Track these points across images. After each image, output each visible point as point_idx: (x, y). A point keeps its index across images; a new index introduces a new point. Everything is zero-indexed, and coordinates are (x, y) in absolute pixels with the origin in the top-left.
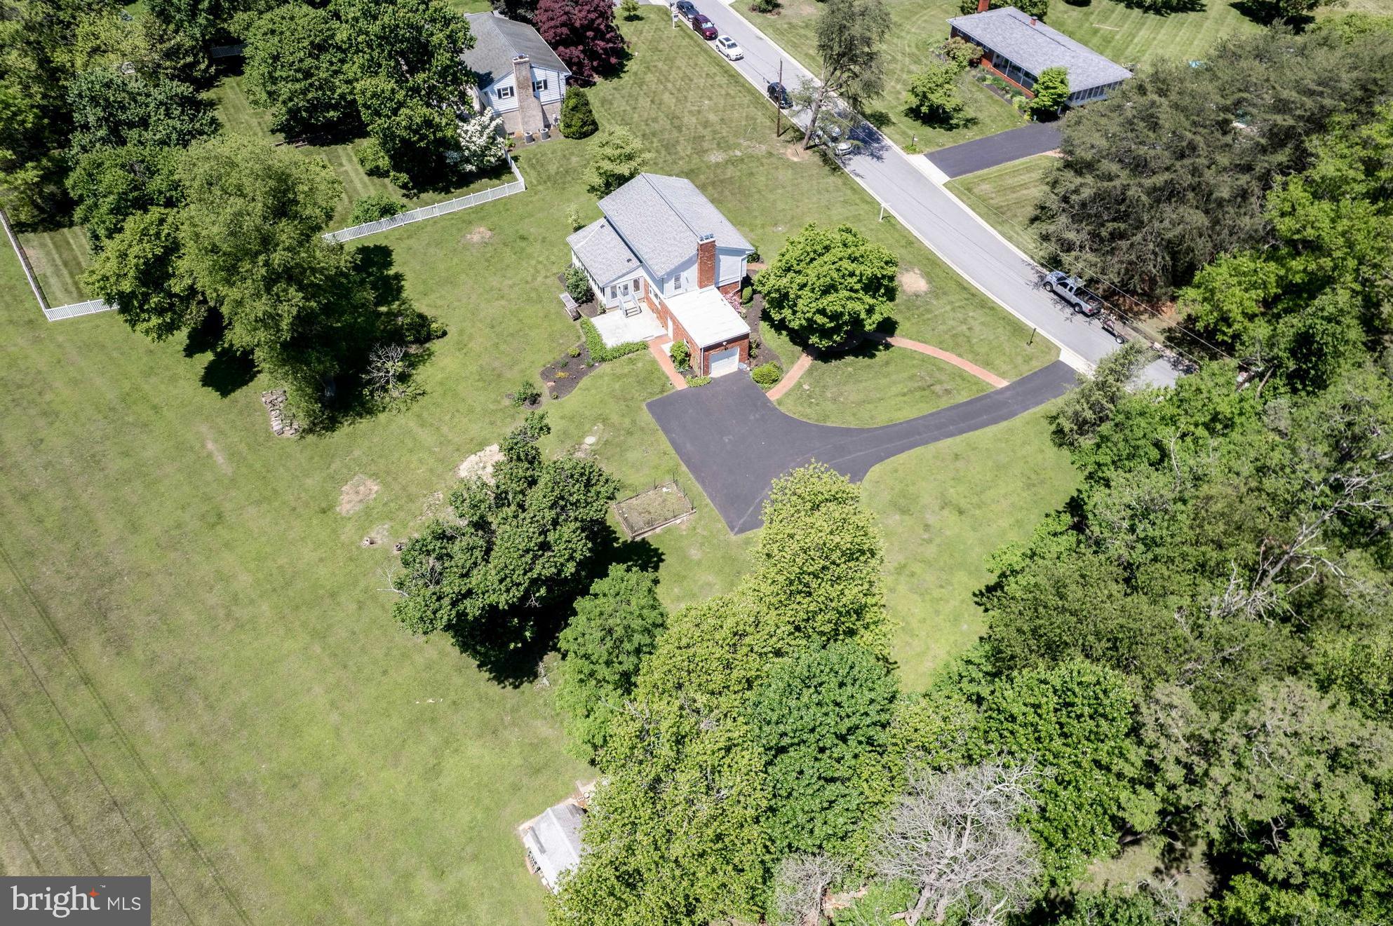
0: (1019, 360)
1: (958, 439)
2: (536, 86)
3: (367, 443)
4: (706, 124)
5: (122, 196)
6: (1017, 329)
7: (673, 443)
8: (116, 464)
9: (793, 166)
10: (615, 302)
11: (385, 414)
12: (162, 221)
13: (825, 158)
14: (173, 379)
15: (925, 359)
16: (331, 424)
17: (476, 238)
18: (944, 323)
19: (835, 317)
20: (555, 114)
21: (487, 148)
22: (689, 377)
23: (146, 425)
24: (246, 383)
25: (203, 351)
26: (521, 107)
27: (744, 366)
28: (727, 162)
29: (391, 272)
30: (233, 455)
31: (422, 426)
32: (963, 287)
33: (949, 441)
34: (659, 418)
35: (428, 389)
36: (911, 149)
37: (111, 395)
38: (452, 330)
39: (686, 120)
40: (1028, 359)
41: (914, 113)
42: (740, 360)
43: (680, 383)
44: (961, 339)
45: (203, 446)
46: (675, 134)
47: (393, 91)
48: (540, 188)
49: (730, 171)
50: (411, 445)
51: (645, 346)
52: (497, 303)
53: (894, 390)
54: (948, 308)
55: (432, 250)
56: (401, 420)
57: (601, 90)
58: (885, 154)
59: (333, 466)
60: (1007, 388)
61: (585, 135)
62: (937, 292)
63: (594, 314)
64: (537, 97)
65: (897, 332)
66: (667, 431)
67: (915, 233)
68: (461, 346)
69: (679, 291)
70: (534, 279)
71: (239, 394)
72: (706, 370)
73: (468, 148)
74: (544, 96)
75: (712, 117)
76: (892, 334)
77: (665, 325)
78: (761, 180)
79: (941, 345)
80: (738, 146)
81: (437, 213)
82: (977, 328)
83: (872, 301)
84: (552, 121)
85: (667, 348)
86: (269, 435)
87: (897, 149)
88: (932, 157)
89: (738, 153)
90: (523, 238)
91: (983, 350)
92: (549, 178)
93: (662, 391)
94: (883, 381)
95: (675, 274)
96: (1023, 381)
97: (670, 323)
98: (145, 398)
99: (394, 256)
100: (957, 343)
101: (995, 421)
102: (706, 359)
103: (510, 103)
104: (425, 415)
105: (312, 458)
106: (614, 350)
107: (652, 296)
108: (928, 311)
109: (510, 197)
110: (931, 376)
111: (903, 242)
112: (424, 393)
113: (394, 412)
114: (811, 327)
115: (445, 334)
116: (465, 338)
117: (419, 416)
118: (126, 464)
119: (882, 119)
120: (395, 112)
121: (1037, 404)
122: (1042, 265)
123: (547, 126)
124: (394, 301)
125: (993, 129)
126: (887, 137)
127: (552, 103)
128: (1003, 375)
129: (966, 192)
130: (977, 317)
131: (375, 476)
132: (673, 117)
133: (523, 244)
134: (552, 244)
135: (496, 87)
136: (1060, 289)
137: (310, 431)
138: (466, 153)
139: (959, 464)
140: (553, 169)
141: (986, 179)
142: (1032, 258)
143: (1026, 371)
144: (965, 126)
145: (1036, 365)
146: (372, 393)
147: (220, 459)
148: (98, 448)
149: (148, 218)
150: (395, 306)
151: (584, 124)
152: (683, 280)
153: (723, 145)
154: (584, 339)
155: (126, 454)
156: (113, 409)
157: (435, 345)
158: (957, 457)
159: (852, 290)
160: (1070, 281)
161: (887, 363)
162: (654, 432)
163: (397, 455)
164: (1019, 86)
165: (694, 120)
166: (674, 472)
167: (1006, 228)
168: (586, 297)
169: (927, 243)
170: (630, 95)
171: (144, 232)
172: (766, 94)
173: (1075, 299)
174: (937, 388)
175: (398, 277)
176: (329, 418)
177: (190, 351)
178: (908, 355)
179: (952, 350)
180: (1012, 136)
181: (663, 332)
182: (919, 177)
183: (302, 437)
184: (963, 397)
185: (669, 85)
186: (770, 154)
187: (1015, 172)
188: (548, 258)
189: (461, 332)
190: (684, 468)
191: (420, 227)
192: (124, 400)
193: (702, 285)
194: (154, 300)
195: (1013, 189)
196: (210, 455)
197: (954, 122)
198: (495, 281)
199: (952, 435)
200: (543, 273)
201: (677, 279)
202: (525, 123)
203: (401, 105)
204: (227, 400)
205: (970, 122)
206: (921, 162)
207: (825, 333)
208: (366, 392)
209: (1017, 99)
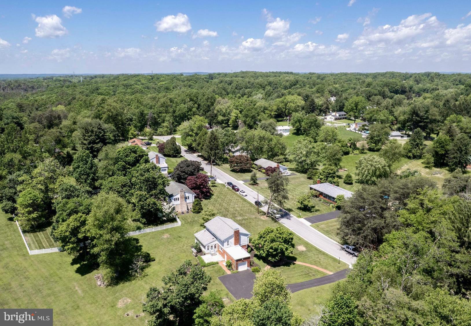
0: (336, 268)
1: (318, 287)
2: (186, 198)
3: (127, 289)
4: (236, 210)
5: (72, 210)
6: (335, 260)
7: (227, 287)
8: (46, 292)
9: (263, 221)
10: (208, 251)
11: (135, 281)
12: (81, 217)
13: (273, 219)
14: (67, 271)
15: (306, 267)
16: (117, 284)
17: (165, 237)
18: (311, 258)
19: (276, 250)
20: (190, 206)
21: (170, 213)
22: (232, 270)
23: (57, 282)
24: (90, 273)
25: (77, 264)
26: (181, 204)
27: (249, 268)
28: (243, 219)
29: (139, 245)
30: (84, 291)
31: (146, 284)
32: (317, 249)
33: (315, 287)
34: (222, 281)
35: (149, 274)
36: (299, 217)
37: (47, 274)
38: (157, 260)
39: (230, 209)
40: (339, 267)
41: (300, 208)
42: (248, 266)
43: (229, 272)
44: (317, 262)
45: (74, 288)
46: (227, 213)
47: (146, 194)
48: (185, 225)
49: (243, 222)
50: (142, 289)
51: (217, 263)
52: (171, 253)
53: (296, 275)
54: (313, 254)
55: (151, 240)
56: (140, 282)
57: (204, 202)
58: (291, 218)
59: (117, 295)
60: (333, 274)
61: (199, 212)
62: (309, 251)
63: (202, 255)
64: (186, 201)
65: (297, 260)
66: (225, 284)
67: (301, 237)
68: (159, 263)
69: (228, 246)
70: (183, 247)
71: (87, 276)
72: (237, 269)
73: (165, 213)
74: (188, 201)
75: (238, 209)
76: (295, 261)
77: (224, 258)
78: (253, 224)
79: (311, 264)
80: (246, 216)
81: (153, 230)
82: (322, 260)
83: (287, 246)
84: (189, 209)
85: (225, 264)
86: (96, 286)
87: (295, 217)
88: (305, 219)
89: (246, 217)
90: (180, 237)
91: (325, 264)
92: (188, 222)
93: (223, 274)
94: (293, 272)
95: (227, 240)
96: (338, 273)
97: (226, 256)
98: (57, 275)
99: (139, 241)
100: (316, 263)
101: (330, 282)
102: (237, 264)
103: (178, 202)
104: (147, 281)
105: (110, 292)
106: (208, 263)
107: (220, 249)
108: (306, 255)
109: (176, 227)
110: (308, 271)
111: (298, 239)
112: (147, 275)
113: (137, 280)
114: (269, 254)
115: (154, 260)
116: (161, 261)
117: (145, 281)
118: (49, 292)
119: (290, 210)
120: (145, 200)
121: (343, 278)
122: (342, 245)
123: (188, 209)
124: (139, 252)
125: (325, 212)
126: (292, 214)
127: (190, 203)
128: (331, 271)
129: (317, 227)
130: (322, 257)
131: (130, 297)
132: (226, 209)
133: (180, 239)
134: (189, 239)
135: (174, 197)
136: (347, 249)
137: (110, 285)
138: (164, 214)
139: (318, 293)
140: (189, 220)
141: (323, 224)
142: (339, 243)
143: (338, 270)
144: (316, 211)
145: (342, 269)
146: (132, 272)
147: (80, 292)
148: (40, 287)
149: (78, 216)
150: (139, 253)
151: (199, 209)
152: (229, 243)
153: (241, 215)
154: (198, 261)
155: (49, 289)
156: (47, 277)
157: (152, 263)
158: (318, 291)
159: (280, 242)
160: (350, 247)
161: (294, 268)
162: (221, 284)
163: (137, 292)
164: (332, 202)
165: (232, 209)
166: (227, 294)
167: (330, 236)
168: (199, 251)
169: (305, 239)
170: (213, 203)
171: (76, 219)
172: (254, 204)
173: (352, 252)
174: (310, 274)
175: (141, 246)
176: (116, 282)
177: (72, 264)
178: (300, 266)
179: (315, 265)
180: (331, 213)
181: (223, 259)
182: (302, 224)
183: (107, 287)
184: (319, 276)
185: (225, 201)
186: (256, 218)
187: (332, 222)
188: (187, 242)
189: (160, 260)
190: (230, 294)
191: (148, 234)
192: (51, 275)
193: (235, 244)
194: (73, 239)
195: (332, 226)
196: (76, 291)
197: (312, 210)
198: (171, 248)
199: (315, 286)
200: (186, 245)
201: (228, 242)
202: (181, 208)
203: (147, 198)
204: (83, 277)
205: (317, 211)
206: (302, 220)
207: (274, 256)
208: (130, 272)
209: (331, 205)
